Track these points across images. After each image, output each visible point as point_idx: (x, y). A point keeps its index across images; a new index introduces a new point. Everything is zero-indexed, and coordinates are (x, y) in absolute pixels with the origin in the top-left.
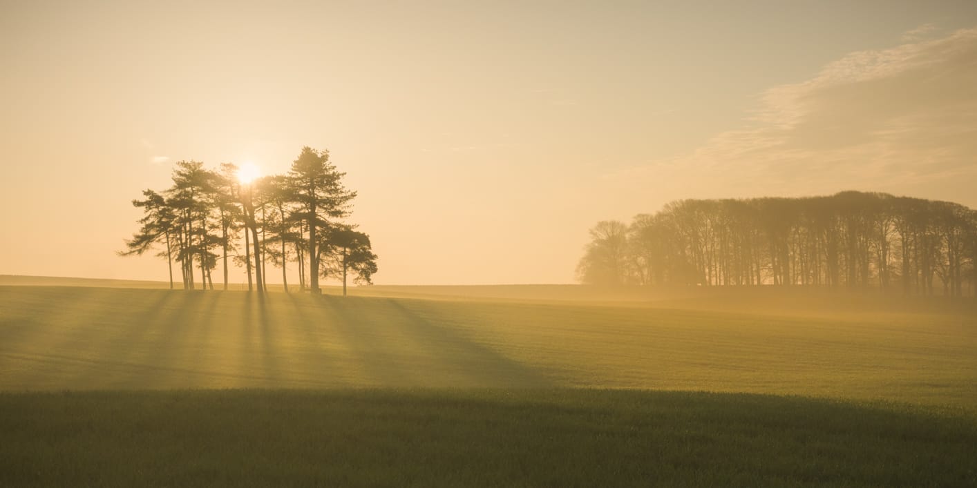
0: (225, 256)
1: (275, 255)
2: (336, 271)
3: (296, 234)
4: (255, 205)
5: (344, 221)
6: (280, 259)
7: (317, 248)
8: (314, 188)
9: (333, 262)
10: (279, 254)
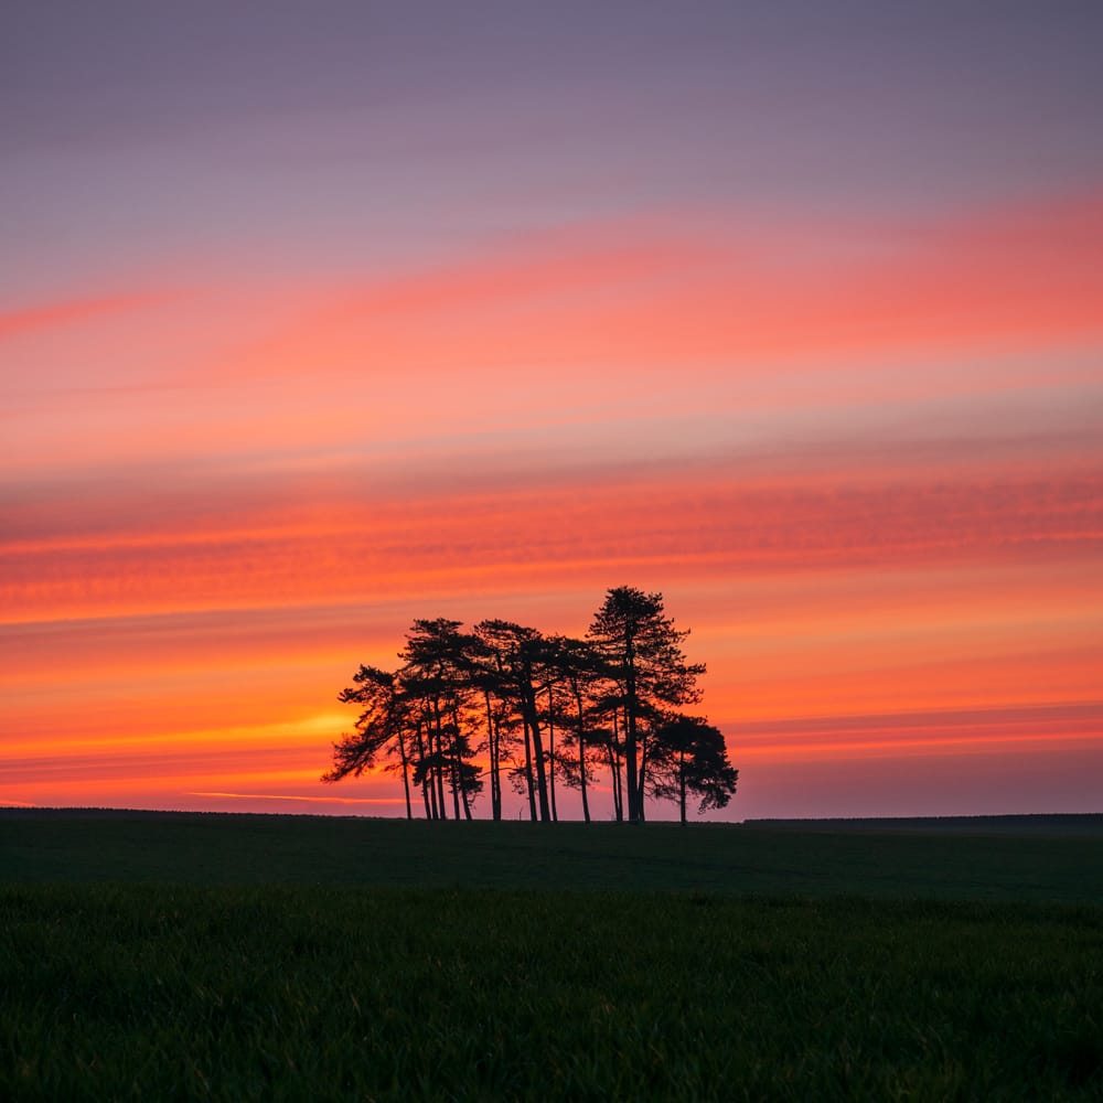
0: (495, 771)
1: (569, 765)
2: (673, 790)
3: (607, 732)
4: (537, 686)
5: (687, 710)
6: (577, 773)
7: (640, 755)
8: (632, 657)
9: (668, 775)
10: (574, 764)
